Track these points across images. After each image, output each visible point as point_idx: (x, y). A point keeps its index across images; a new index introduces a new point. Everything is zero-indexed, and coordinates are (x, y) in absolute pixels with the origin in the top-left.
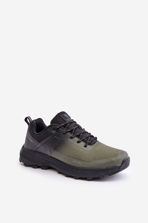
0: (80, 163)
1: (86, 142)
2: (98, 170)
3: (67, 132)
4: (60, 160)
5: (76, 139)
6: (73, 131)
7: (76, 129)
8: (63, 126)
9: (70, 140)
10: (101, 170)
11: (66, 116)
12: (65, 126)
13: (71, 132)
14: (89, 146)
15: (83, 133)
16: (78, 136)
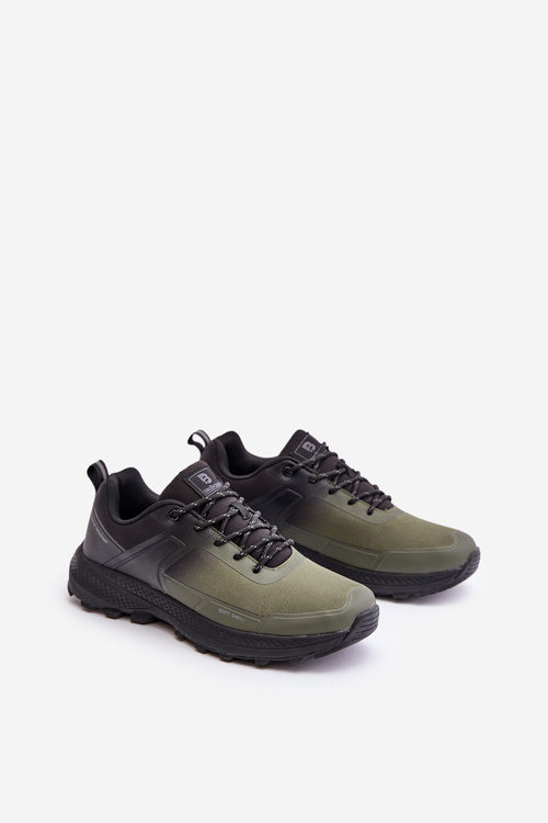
0: (238, 618)
1: (258, 558)
2: (287, 641)
3: (206, 527)
4: (183, 602)
5: (233, 549)
6: (225, 524)
7: (232, 517)
8: (195, 508)
9: (215, 550)
10: (295, 640)
11: (204, 480)
12: (200, 509)
13: (218, 525)
14: (265, 571)
15: (252, 530)
16: (237, 540)
